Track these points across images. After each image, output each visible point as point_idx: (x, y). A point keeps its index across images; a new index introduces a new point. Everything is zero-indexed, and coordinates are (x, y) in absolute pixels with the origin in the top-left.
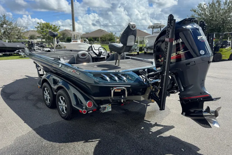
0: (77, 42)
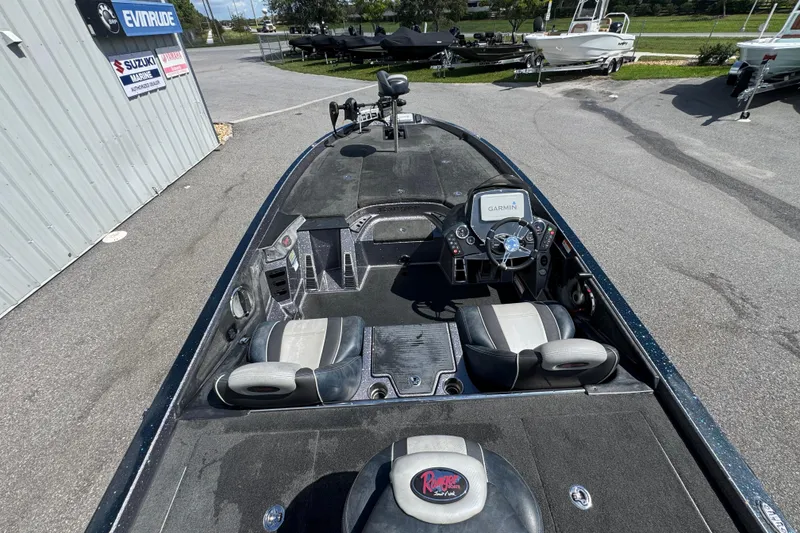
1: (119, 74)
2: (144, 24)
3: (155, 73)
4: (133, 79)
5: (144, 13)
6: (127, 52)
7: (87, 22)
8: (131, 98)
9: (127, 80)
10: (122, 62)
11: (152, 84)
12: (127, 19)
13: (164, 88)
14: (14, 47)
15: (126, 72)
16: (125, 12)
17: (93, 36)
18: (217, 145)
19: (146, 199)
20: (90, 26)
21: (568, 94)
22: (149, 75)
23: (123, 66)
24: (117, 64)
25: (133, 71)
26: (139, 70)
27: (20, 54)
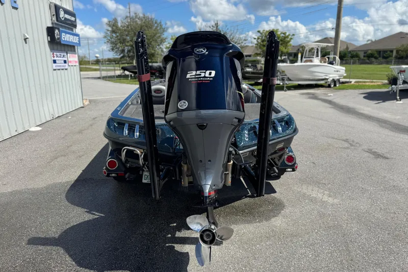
0: (311, 61)
1: (53, 59)
2: (68, 40)
3: (65, 62)
4: (57, 62)
5: (69, 35)
6: (58, 50)
7: (48, 35)
8: (54, 70)
9: (55, 62)
10: (55, 53)
11: (63, 66)
12: (63, 36)
13: (66, 69)
14: (25, 39)
15: (55, 58)
16: (63, 34)
17: (49, 42)
18: (82, 105)
19: (48, 119)
20: (49, 37)
21: (303, 94)
22: (63, 62)
23: (55, 55)
24: (53, 54)
25: (58, 58)
26: (60, 58)
27: (26, 43)
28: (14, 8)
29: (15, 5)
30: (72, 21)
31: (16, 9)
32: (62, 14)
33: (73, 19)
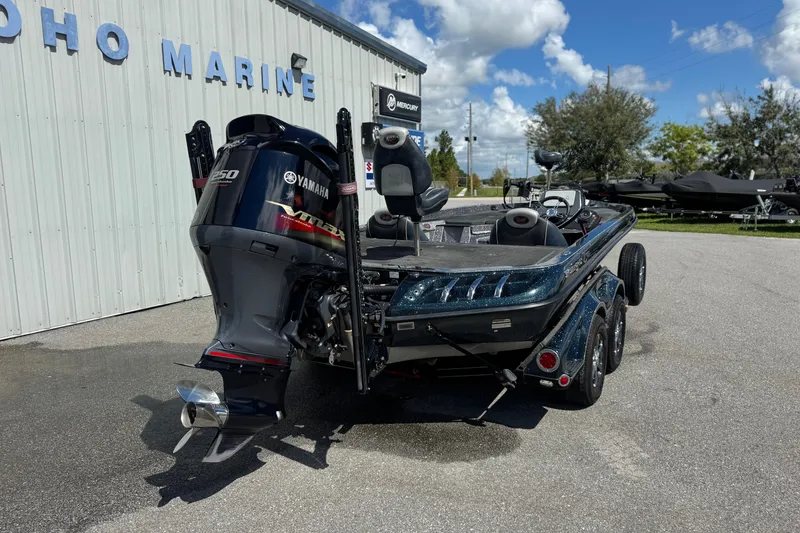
1: (367, 171)
8: (367, 189)
17: (363, 146)
20: (363, 140)
23: (372, 167)
24: (369, 164)
28: (306, 98)
29: (309, 95)
30: (413, 112)
31: (312, 100)
32: (391, 102)
33: (414, 108)
